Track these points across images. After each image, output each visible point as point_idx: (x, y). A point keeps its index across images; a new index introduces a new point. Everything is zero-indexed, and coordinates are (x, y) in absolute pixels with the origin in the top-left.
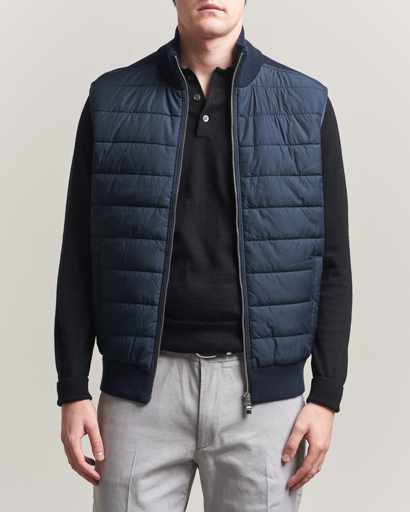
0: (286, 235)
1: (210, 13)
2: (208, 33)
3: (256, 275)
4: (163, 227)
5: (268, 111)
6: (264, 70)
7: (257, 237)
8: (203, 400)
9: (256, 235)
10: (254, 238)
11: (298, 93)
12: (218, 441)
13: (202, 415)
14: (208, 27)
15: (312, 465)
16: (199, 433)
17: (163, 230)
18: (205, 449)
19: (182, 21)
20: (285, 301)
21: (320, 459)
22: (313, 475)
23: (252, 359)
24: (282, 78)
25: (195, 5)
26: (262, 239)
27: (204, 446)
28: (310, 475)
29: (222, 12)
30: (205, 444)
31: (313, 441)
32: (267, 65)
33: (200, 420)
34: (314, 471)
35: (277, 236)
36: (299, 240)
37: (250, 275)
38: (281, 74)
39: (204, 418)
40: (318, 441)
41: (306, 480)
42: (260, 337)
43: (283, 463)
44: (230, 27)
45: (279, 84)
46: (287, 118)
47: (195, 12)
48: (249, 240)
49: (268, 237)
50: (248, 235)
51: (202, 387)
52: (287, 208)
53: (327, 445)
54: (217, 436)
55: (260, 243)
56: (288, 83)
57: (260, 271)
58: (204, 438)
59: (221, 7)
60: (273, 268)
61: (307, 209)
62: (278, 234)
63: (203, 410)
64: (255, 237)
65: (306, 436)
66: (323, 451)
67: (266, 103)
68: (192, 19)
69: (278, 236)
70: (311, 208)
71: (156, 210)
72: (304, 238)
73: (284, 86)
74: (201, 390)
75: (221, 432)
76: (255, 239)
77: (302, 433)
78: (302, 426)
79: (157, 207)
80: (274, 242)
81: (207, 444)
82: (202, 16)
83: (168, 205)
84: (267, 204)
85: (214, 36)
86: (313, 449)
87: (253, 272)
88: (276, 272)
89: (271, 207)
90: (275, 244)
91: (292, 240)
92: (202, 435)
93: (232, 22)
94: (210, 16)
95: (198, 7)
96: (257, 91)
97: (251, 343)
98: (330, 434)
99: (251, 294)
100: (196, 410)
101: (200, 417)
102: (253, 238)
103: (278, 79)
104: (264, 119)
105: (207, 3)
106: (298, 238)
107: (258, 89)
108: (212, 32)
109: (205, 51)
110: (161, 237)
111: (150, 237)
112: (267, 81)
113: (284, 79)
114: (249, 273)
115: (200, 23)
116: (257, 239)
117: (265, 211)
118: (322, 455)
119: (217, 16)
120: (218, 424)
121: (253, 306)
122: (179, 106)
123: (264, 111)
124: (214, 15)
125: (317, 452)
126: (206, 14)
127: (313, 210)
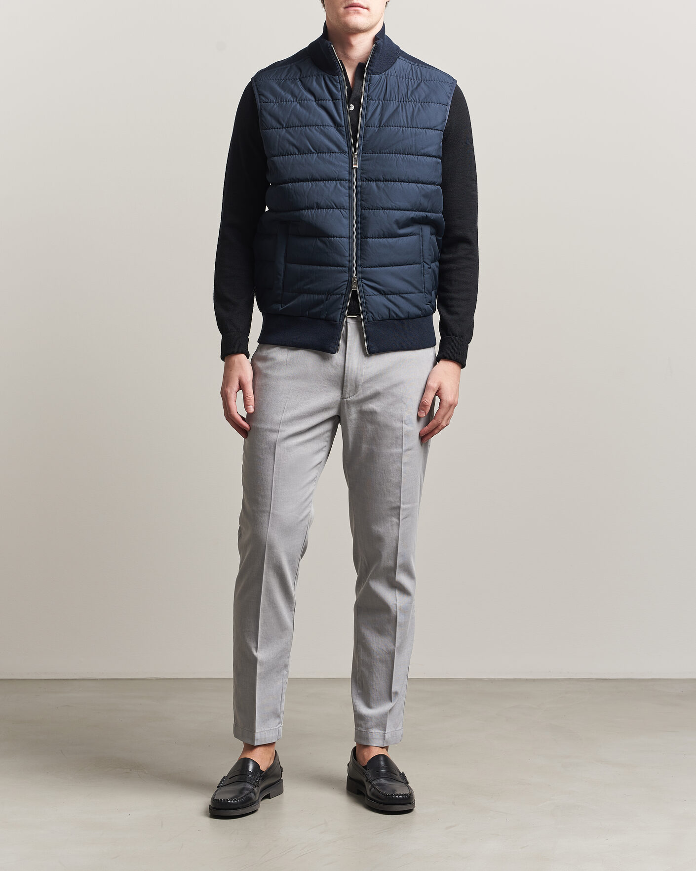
0: (398, 206)
1: (355, 10)
2: (353, 28)
3: (369, 240)
4: (345, 198)
5: (397, 98)
6: (400, 62)
8: (349, 354)
9: (371, 205)
11: (426, 85)
12: (360, 390)
13: (348, 367)
14: (353, 23)
15: (443, 417)
16: (345, 384)
17: (345, 200)
18: (349, 399)
19: (330, 18)
20: (394, 264)
21: (450, 413)
22: (443, 428)
23: (368, 313)
24: (414, 72)
25: (341, 4)
26: (377, 208)
27: (348, 396)
28: (440, 427)
29: (366, 10)
30: (349, 395)
31: (444, 397)
32: (403, 59)
33: (346, 372)
34: (444, 423)
35: (390, 207)
36: (411, 212)
37: (364, 240)
38: (415, 67)
39: (350, 371)
40: (448, 397)
41: (436, 431)
43: (419, 418)
44: (373, 24)
45: (411, 76)
46: (413, 105)
47: (342, 10)
48: (365, 208)
49: (382, 207)
50: (365, 204)
51: (348, 342)
52: (402, 183)
53: (456, 401)
54: (360, 387)
55: (374, 212)
56: (419, 76)
57: (372, 236)
58: (349, 389)
59: (366, 6)
60: (384, 234)
61: (422, 185)
62: (392, 205)
63: (348, 363)
65: (438, 393)
66: (452, 406)
67: (396, 90)
68: (338, 17)
69: (392, 207)
70: (425, 185)
71: (337, 184)
72: (415, 211)
73: (415, 78)
74: (348, 345)
75: (365, 383)
76: (370, 208)
77: (434, 390)
78: (433, 384)
79: (337, 180)
80: (387, 211)
81: (351, 394)
82: (348, 13)
83: (348, 178)
84: (384, 178)
85: (357, 31)
86: (445, 404)
87: (367, 237)
88: (386, 238)
89: (387, 181)
90: (387, 213)
91: (404, 212)
92: (347, 386)
93: (374, 20)
94: (354, 13)
95: (344, 5)
96: (389, 80)
97: (366, 300)
98: (457, 391)
99: (364, 256)
100: (343, 363)
101: (346, 369)
102: (368, 207)
103: (411, 71)
104: (392, 105)
105: (353, 2)
106: (409, 211)
107: (391, 77)
108: (357, 28)
109: (350, 46)
110: (344, 207)
111: (335, 207)
112: (401, 72)
113: (416, 72)
114: (363, 238)
115: (346, 20)
116: (372, 208)
117: (381, 184)
118: (451, 409)
119: (361, 13)
120: (362, 376)
121: (365, 267)
122: (337, 90)
123: (394, 98)
124: (358, 13)
125: (448, 405)
126: (351, 11)
127: (426, 187)
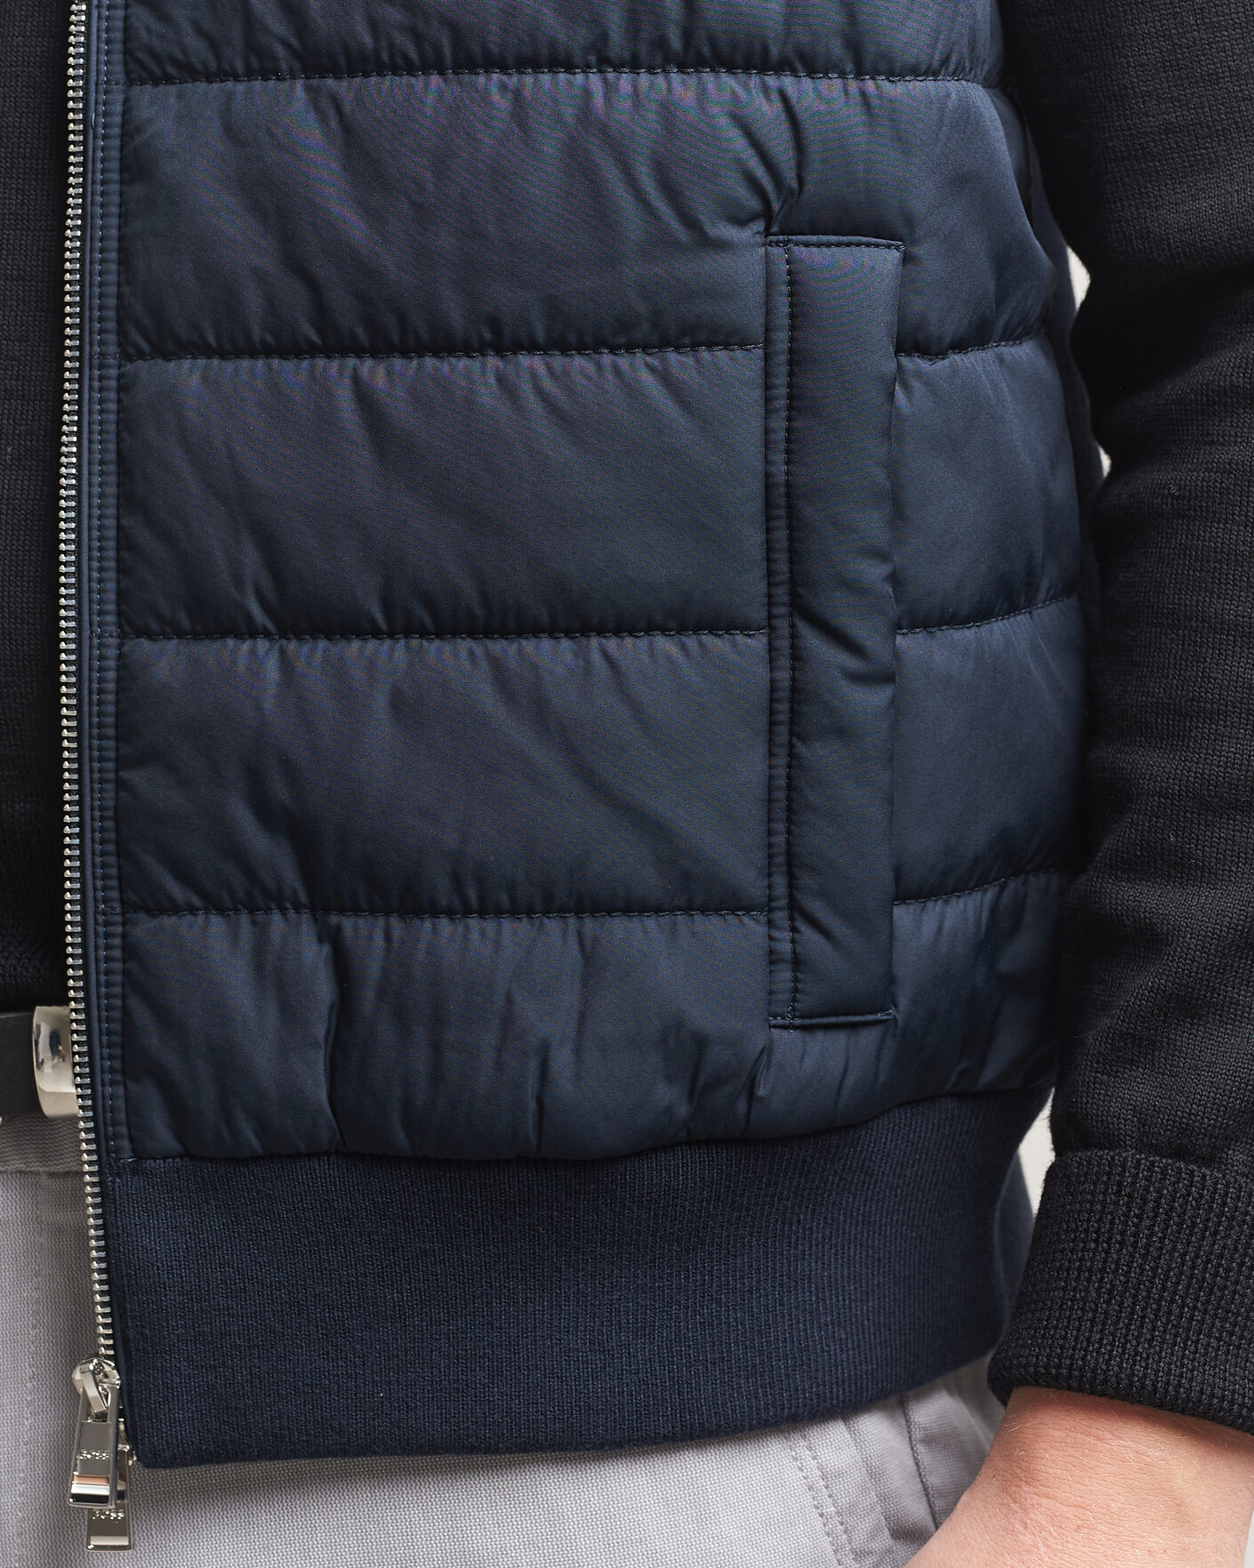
3: (188, 374)
7: (214, 46)
9: (200, 31)
10: (184, 52)
23: (130, 1084)
26: (254, 62)
35: (368, 40)
42: (197, 901)
48: (157, 70)
49: (294, 41)
50: (148, 30)
55: (229, 97)
57: (218, 337)
60: (321, 314)
62: (373, 24)
64: (196, 47)
69: (376, 38)
76: (199, 67)
80: (344, 88)
87: (169, 346)
90: (347, 106)
97: (130, 950)
99: (145, 538)
102: (180, 57)
114: (141, 355)
116: (213, 65)
121: (151, 636)
